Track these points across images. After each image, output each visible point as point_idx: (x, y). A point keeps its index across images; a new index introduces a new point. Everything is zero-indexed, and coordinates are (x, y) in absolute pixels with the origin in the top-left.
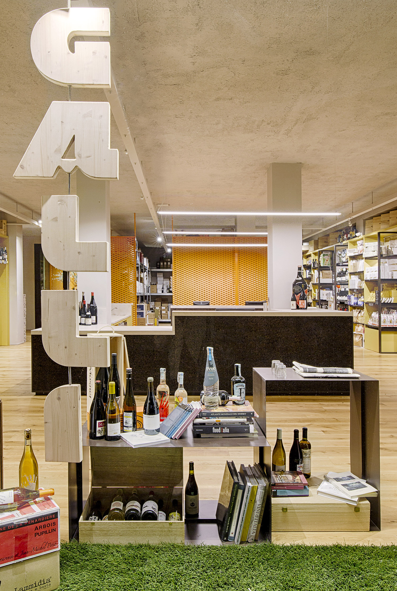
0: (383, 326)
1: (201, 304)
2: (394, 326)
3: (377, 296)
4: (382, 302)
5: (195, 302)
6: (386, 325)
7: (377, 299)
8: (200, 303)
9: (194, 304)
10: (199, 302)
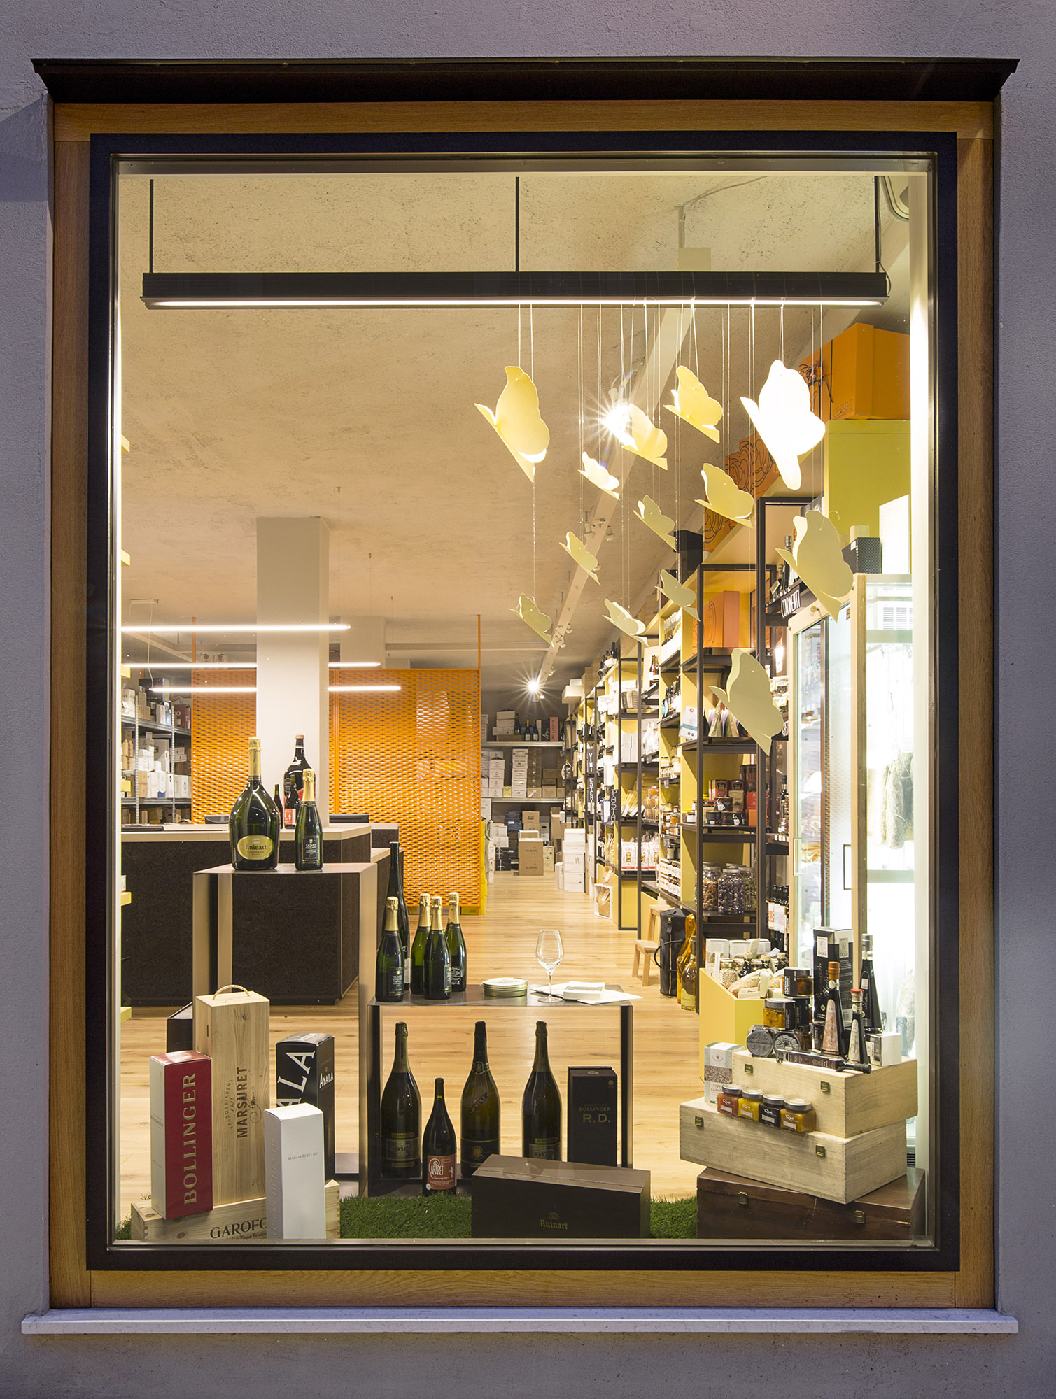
0: (625, 868)
1: (222, 820)
2: (650, 870)
3: (614, 801)
4: (624, 815)
5: (209, 817)
6: (633, 866)
7: (613, 809)
8: (220, 820)
9: (207, 822)
10: (218, 817)
